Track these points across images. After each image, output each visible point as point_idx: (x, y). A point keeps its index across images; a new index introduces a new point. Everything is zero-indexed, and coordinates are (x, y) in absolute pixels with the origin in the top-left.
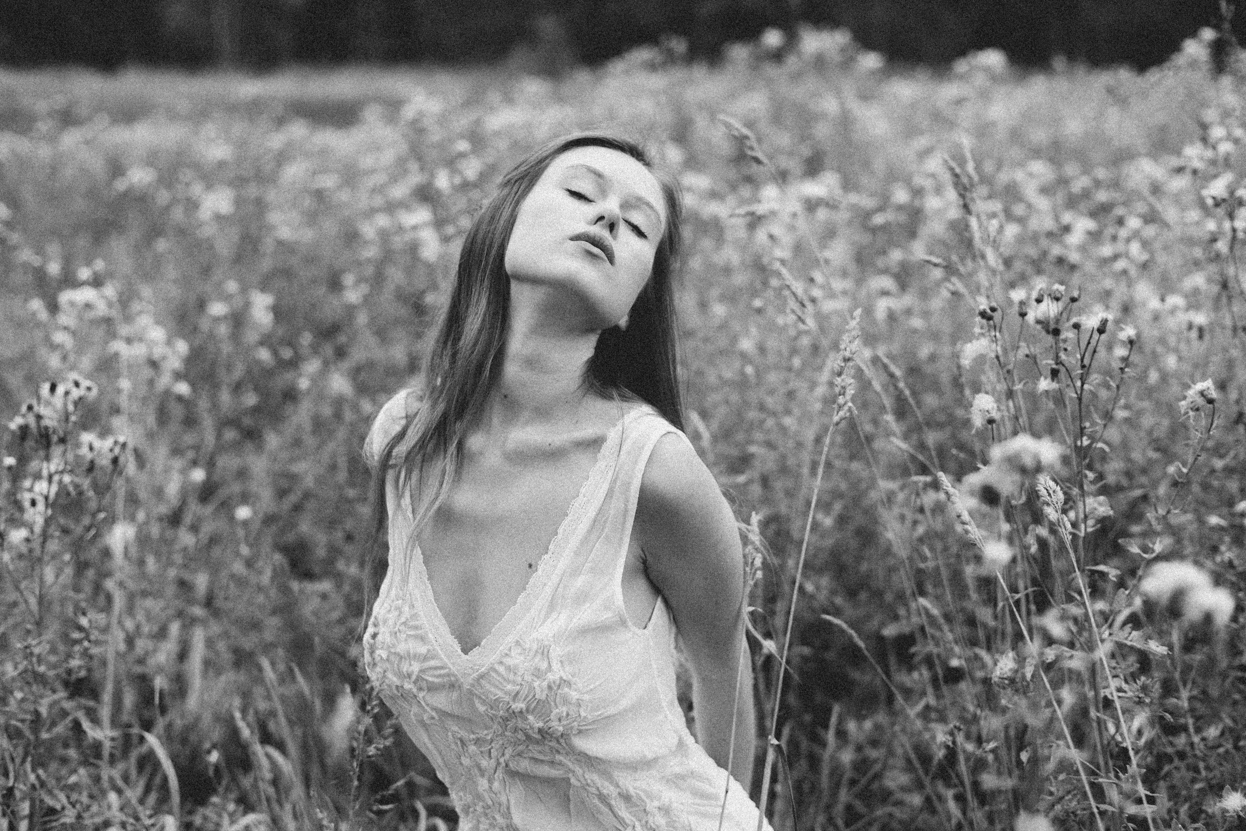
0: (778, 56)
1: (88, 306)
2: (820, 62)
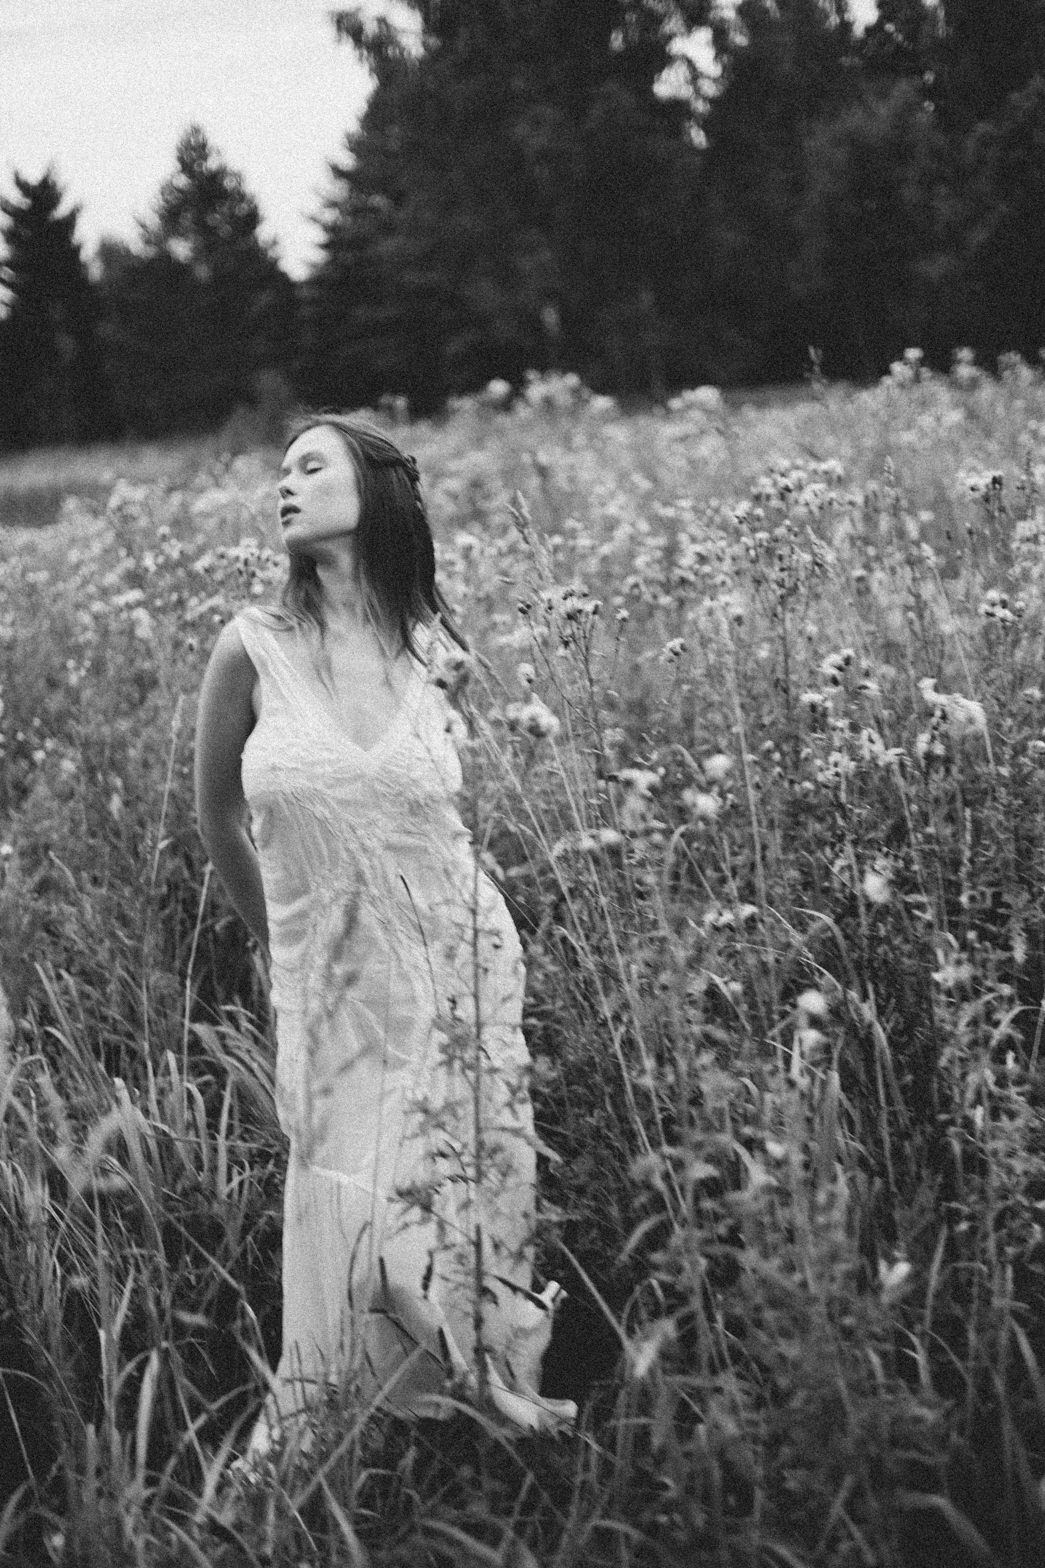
2: (549, 406)
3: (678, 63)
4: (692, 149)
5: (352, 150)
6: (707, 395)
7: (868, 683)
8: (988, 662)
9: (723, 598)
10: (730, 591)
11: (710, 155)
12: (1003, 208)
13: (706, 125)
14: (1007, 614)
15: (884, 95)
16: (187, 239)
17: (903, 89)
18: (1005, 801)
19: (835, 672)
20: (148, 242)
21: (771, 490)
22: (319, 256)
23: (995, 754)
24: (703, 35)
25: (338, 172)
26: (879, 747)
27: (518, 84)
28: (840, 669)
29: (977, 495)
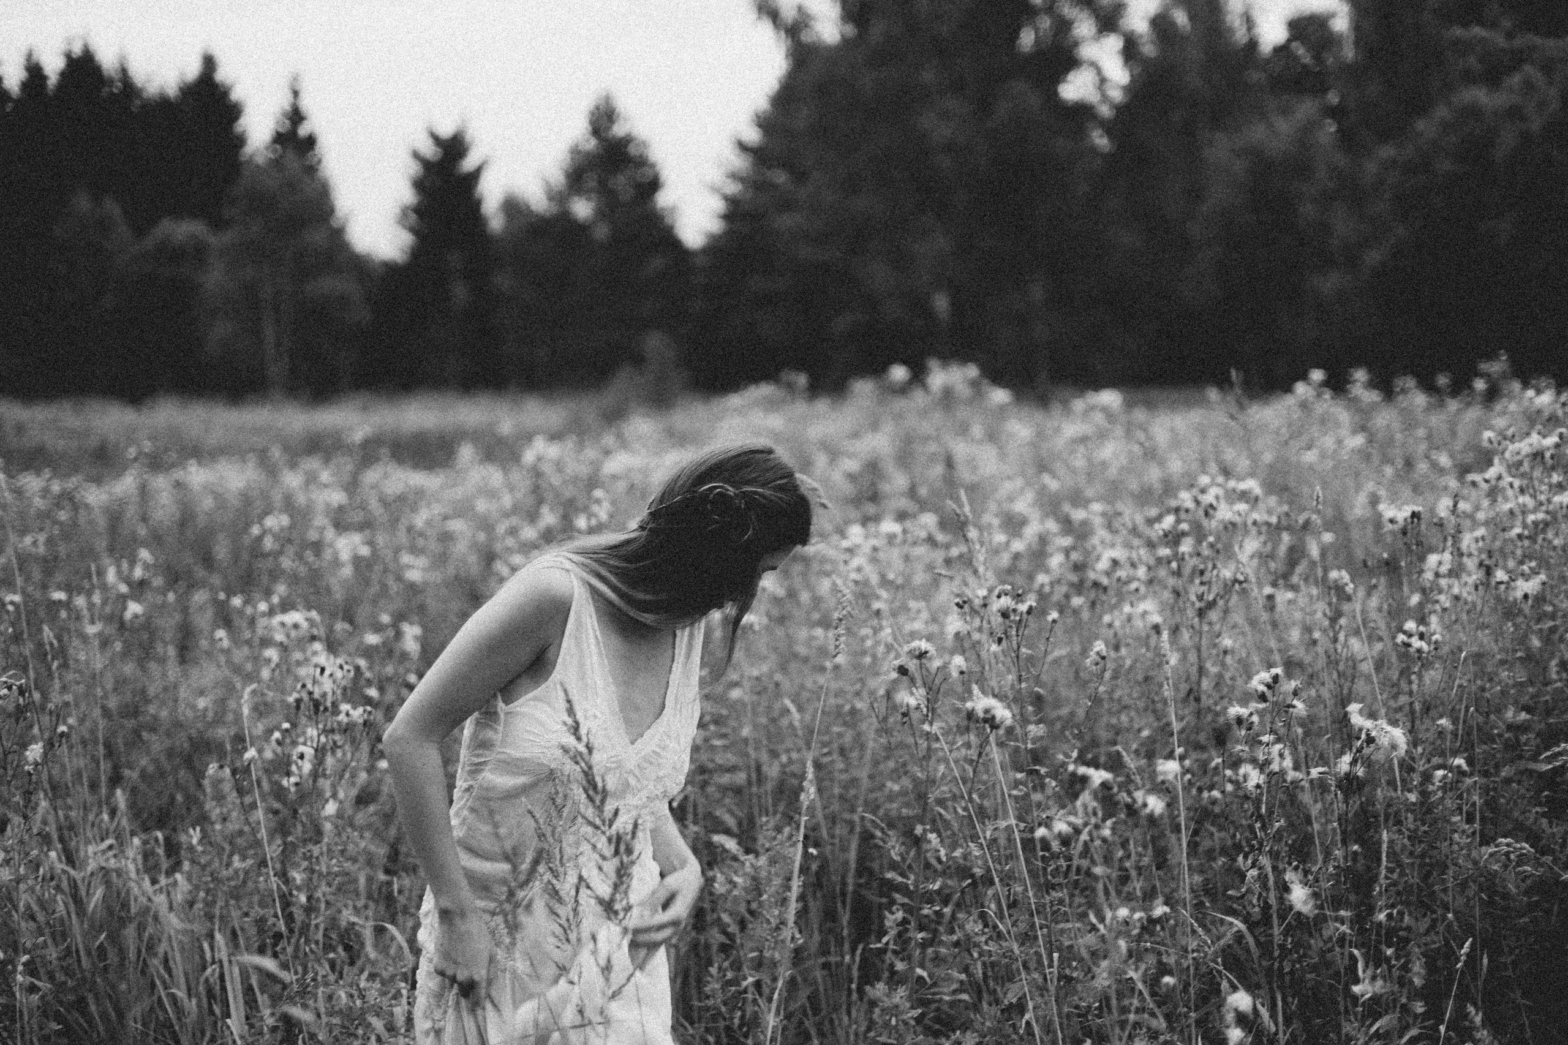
0: (903, 390)
1: (296, 626)
2: (948, 396)
3: (1085, 66)
4: (1094, 150)
5: (760, 126)
6: (1110, 398)
7: (1295, 702)
8: (1395, 690)
9: (1142, 606)
10: (1144, 598)
11: (1111, 159)
12: (1401, 231)
13: (1108, 127)
14: (1424, 645)
15: (1285, 112)
16: (588, 199)
17: (1306, 108)
18: (1412, 827)
19: (1262, 688)
20: (551, 198)
21: (1190, 504)
22: (715, 226)
23: (1403, 780)
24: (1113, 43)
25: (743, 147)
26: (1288, 763)
27: (928, 76)
28: (1269, 686)
29: (1396, 527)
